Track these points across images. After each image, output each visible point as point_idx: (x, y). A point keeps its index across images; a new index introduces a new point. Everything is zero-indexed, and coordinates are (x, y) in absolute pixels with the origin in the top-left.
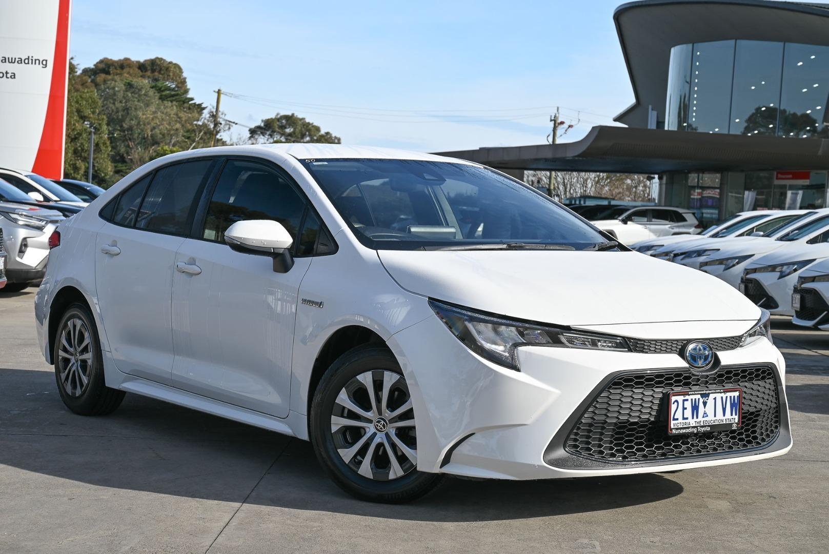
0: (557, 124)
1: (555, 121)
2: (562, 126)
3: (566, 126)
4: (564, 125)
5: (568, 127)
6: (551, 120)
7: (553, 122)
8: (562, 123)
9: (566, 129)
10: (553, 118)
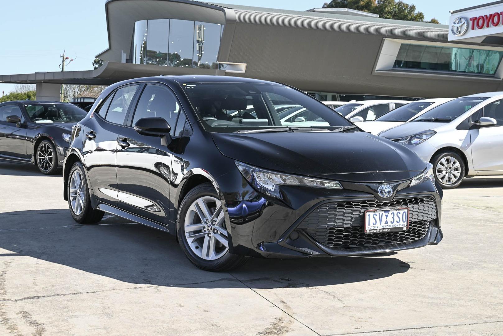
0: (64, 59)
1: (63, 57)
2: (67, 60)
3: (69, 60)
4: (68, 59)
5: (70, 60)
6: (61, 57)
7: (62, 58)
8: (67, 58)
9: (69, 62)
10: (62, 56)
